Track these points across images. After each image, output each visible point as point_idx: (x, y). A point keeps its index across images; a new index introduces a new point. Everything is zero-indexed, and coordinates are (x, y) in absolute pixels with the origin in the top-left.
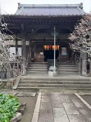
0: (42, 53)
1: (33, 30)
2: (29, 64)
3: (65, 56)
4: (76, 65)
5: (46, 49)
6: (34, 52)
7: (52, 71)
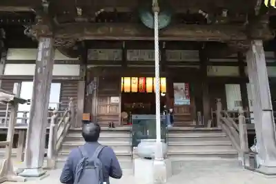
0: (116, 100)
1: (79, 11)
2: (70, 131)
3: (184, 106)
4: (223, 134)
5: (127, 90)
6: (91, 96)
7: (150, 158)
